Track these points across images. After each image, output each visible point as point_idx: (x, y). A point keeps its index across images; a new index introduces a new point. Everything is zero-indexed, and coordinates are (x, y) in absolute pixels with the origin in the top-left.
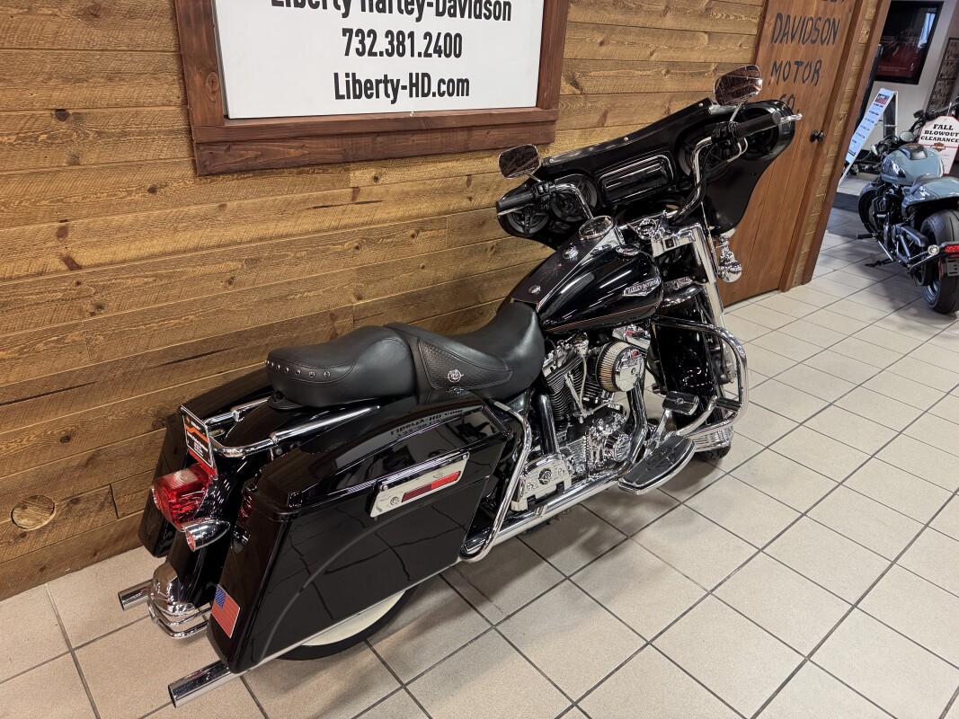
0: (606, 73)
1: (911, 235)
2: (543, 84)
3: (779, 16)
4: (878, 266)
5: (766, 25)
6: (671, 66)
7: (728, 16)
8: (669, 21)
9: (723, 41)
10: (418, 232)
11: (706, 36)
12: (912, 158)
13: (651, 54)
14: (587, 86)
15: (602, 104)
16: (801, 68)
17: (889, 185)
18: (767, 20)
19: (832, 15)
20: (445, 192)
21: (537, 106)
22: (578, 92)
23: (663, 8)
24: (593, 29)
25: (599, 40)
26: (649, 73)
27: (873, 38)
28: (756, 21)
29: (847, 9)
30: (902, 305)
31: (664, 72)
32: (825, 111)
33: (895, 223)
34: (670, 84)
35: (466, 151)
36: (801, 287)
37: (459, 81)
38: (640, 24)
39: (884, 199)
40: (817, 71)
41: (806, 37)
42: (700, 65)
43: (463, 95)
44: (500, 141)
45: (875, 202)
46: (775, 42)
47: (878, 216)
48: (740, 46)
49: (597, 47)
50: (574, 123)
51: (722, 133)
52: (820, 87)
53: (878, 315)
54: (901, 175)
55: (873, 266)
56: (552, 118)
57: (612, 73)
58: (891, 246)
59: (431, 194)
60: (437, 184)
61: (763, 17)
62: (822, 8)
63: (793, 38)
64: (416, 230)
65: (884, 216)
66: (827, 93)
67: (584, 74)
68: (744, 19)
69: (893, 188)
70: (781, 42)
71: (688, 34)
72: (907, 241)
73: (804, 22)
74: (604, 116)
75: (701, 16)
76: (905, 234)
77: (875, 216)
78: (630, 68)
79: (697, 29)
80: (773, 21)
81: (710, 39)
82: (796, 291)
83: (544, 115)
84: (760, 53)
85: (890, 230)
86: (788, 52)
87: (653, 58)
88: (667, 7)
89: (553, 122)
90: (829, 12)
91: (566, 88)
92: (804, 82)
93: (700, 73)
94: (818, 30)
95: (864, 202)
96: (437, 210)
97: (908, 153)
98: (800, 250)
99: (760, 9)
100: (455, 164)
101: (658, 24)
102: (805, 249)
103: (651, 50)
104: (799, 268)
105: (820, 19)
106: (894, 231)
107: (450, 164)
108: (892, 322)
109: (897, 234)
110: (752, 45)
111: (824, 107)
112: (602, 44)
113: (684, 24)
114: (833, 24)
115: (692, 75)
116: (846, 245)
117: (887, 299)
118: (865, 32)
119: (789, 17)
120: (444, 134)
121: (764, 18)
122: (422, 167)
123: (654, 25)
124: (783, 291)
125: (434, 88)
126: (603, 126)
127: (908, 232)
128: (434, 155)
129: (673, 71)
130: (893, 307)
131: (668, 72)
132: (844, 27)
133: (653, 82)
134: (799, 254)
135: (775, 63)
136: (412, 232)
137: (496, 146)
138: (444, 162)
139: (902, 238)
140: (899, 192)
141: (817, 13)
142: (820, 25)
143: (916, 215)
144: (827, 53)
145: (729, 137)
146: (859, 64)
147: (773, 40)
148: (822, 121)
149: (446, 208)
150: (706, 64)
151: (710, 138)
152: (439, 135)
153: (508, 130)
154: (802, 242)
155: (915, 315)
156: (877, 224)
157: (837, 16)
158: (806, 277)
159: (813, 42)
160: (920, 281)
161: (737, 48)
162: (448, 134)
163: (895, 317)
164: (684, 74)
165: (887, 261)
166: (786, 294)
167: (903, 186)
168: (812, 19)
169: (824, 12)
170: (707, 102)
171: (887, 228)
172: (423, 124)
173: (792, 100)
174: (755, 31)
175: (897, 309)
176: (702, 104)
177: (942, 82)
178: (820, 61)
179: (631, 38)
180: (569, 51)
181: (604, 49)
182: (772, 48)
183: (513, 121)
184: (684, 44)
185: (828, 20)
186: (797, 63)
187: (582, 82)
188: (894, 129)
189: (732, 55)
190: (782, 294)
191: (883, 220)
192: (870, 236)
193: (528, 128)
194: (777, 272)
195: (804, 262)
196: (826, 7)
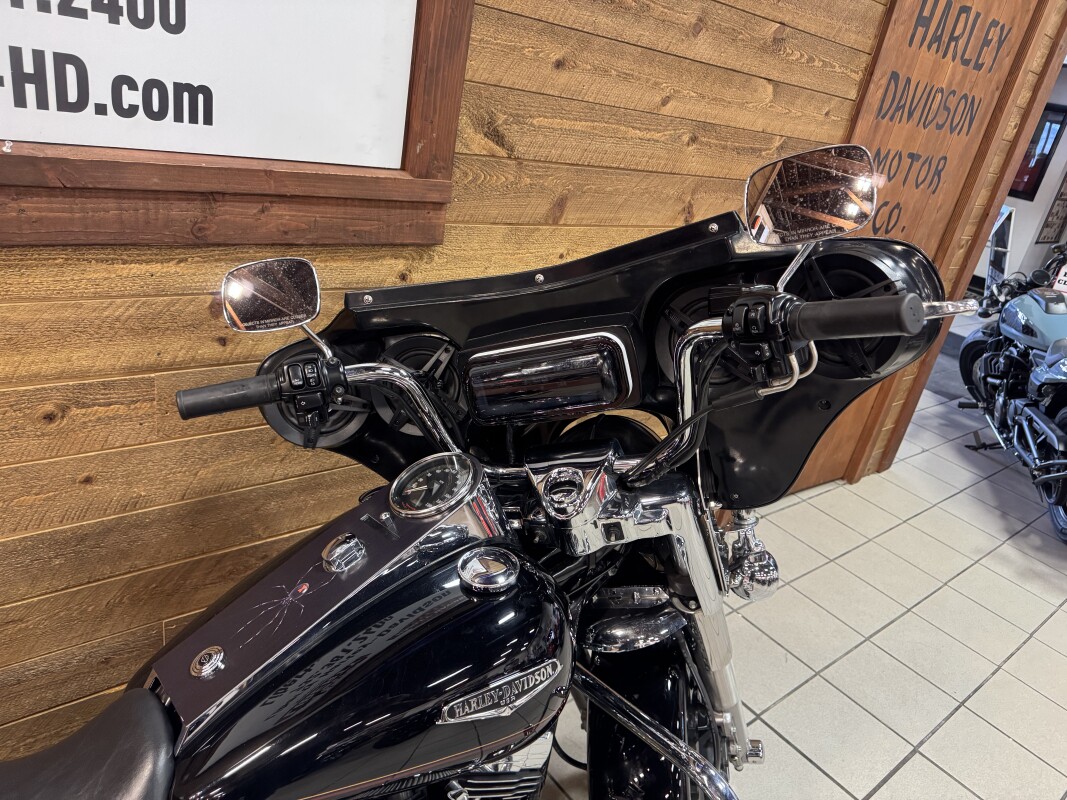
0: (567, 124)
1: (1041, 425)
2: (416, 126)
3: (895, 76)
4: (982, 451)
5: (872, 86)
6: (701, 131)
7: (811, 60)
8: (703, 48)
9: (799, 102)
10: (64, 409)
11: (770, 88)
12: (1047, 310)
13: (665, 102)
14: (524, 144)
15: (557, 183)
16: (917, 165)
17: (1010, 342)
18: (876, 77)
19: (971, 90)
20: (146, 328)
21: (403, 168)
22: (502, 152)
23: (694, 21)
24: (541, 32)
25: (554, 57)
26: (657, 136)
27: (1023, 136)
28: (858, 77)
29: (993, 85)
30: (1019, 526)
31: (686, 138)
32: (941, 232)
33: (1015, 398)
34: (695, 162)
35: (198, 242)
36: (875, 477)
37: (179, 88)
38: (644, 42)
39: (1002, 360)
40: (938, 173)
41: (930, 118)
42: (754, 135)
43: (193, 119)
44: (298, 230)
45: (986, 359)
46: (883, 118)
47: (989, 380)
48: (827, 114)
49: (547, 69)
50: (494, 212)
51: (749, 322)
52: (940, 196)
53: (987, 544)
54: (1028, 330)
55: (975, 449)
56: (435, 197)
57: (579, 126)
58: (1003, 427)
59: (107, 331)
60: (119, 309)
61: (870, 72)
62: (958, 78)
63: (910, 115)
64: (57, 406)
65: (998, 382)
66: (949, 207)
67: (518, 119)
68: (837, 69)
69: (1016, 346)
70: (891, 119)
71: (738, 78)
72: (1035, 433)
73: (930, 94)
74: (560, 205)
75: (764, 49)
76: (1030, 421)
77: (985, 378)
78: (618, 123)
79: (754, 70)
80: (884, 82)
81: (775, 93)
82: (869, 483)
83: (419, 189)
84: (858, 130)
85: (1005, 404)
86: (899, 136)
87: (668, 110)
88: (700, 20)
89: (440, 205)
90: (967, 85)
91: (472, 141)
92: (917, 187)
93: (753, 150)
94: (947, 109)
95: (970, 354)
96: (123, 362)
97: (1043, 303)
98: (882, 425)
99: (865, 59)
100: (171, 267)
101: (681, 49)
102: (889, 425)
103: (664, 95)
104: (877, 452)
105: (954, 92)
106: (1011, 409)
107: (156, 268)
108: (1005, 560)
109: (1016, 413)
110: (846, 116)
111: (941, 227)
112: (559, 65)
113: (730, 57)
114: (971, 104)
115: (738, 151)
116: (940, 409)
117: (998, 512)
118: (1013, 124)
119: (909, 81)
120: (126, 204)
121: (871, 74)
122: (68, 270)
123: (672, 49)
124: (851, 481)
125: (100, 92)
126: (555, 222)
127: (1035, 418)
128: (104, 246)
129: (703, 139)
130: (1007, 530)
131: (694, 139)
132: (986, 112)
133: (663, 154)
134: (880, 431)
135: (879, 150)
136: (49, 407)
137: (290, 238)
138: (140, 262)
139: (1025, 424)
140: (1024, 354)
141: (950, 84)
142: (952, 102)
143: (1053, 399)
144: (957, 147)
145: (769, 332)
146: (997, 171)
147: (880, 113)
148: (935, 246)
149: (152, 359)
150: (767, 136)
151: (718, 322)
152: (111, 203)
153: (321, 209)
154: (886, 416)
155: (1038, 549)
156: (986, 390)
157: (978, 94)
158: (884, 463)
159: (940, 127)
160: (1050, 497)
161: (821, 118)
162: (141, 204)
163: (1009, 550)
164: (724, 148)
165: (995, 446)
166: (853, 487)
167: (1032, 349)
168: (942, 91)
169: (961, 83)
170: (729, 223)
171: (1001, 400)
172: (51, 175)
173: (896, 211)
174: (853, 94)
175: (1013, 535)
176: (714, 227)
177: (1061, 202)
178: (945, 158)
179: (624, 65)
180: (478, 67)
181: (564, 77)
182: (877, 126)
183: (334, 192)
184: (729, 94)
185: (965, 97)
186: (912, 156)
187: (512, 133)
188: (1005, 254)
189: (812, 127)
190: (848, 486)
191: (995, 387)
192: (975, 406)
193: (374, 212)
194: (844, 455)
195: (885, 442)
196: (964, 76)
